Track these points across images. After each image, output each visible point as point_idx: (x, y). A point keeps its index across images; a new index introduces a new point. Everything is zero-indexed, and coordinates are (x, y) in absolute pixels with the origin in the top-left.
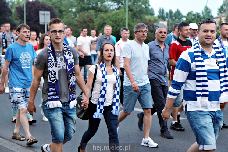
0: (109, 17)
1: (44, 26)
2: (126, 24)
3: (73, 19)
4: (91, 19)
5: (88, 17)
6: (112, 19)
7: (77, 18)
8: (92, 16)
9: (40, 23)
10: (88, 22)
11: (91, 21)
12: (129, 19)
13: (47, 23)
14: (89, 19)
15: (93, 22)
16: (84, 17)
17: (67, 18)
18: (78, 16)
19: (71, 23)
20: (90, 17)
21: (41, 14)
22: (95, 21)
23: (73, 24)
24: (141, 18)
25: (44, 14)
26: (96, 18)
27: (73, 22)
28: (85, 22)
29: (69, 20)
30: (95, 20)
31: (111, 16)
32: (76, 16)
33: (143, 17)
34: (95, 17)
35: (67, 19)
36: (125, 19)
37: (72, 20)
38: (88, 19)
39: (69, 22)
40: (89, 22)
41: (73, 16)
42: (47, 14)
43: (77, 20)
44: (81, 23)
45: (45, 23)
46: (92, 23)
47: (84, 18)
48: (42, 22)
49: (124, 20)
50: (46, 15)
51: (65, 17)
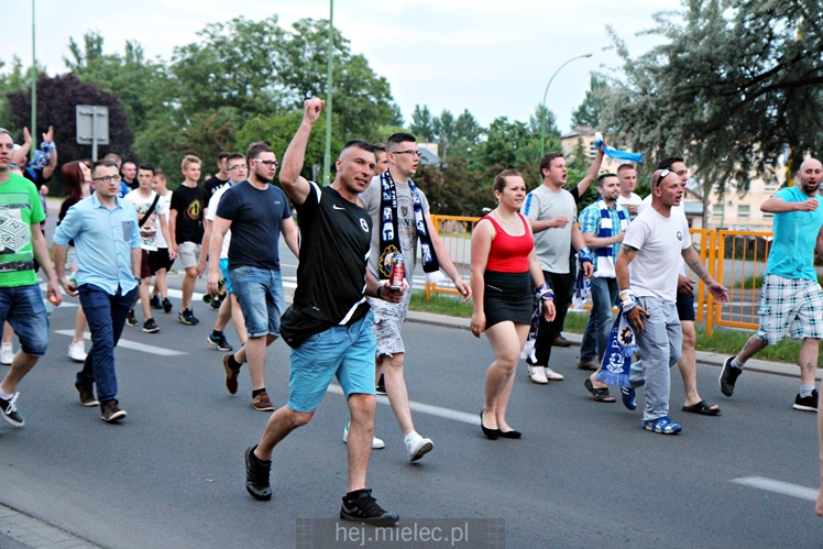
0: (278, 128)
1: (90, 147)
2: (325, 148)
3: (176, 129)
4: (226, 132)
5: (217, 127)
6: (286, 134)
7: (184, 129)
8: (228, 123)
9: (79, 141)
10: (216, 140)
11: (227, 136)
12: (333, 134)
13: (100, 140)
14: (222, 133)
15: (233, 140)
16: (207, 126)
17: (157, 127)
18: (188, 122)
19: (169, 141)
20: (224, 127)
21: (82, 114)
22: (236, 138)
23: (175, 146)
24: (366, 133)
25: (92, 115)
26: (240, 128)
27: (173, 140)
28: (208, 140)
29: (161, 134)
30: (239, 134)
31: (283, 124)
32: (183, 123)
33: (373, 130)
34: (236, 126)
35: (158, 132)
36: (324, 133)
37: (170, 134)
38: (218, 131)
39: (164, 138)
40: (219, 139)
41: (174, 123)
42: (100, 115)
43: (184, 135)
44: (196, 141)
45: (92, 140)
46: (228, 143)
47: (207, 129)
48: (84, 137)
49: (320, 138)
50: (95, 117)
51: (151, 123)
